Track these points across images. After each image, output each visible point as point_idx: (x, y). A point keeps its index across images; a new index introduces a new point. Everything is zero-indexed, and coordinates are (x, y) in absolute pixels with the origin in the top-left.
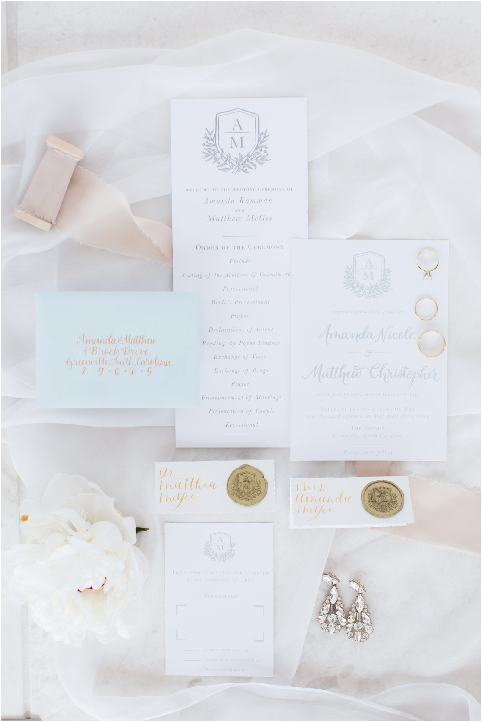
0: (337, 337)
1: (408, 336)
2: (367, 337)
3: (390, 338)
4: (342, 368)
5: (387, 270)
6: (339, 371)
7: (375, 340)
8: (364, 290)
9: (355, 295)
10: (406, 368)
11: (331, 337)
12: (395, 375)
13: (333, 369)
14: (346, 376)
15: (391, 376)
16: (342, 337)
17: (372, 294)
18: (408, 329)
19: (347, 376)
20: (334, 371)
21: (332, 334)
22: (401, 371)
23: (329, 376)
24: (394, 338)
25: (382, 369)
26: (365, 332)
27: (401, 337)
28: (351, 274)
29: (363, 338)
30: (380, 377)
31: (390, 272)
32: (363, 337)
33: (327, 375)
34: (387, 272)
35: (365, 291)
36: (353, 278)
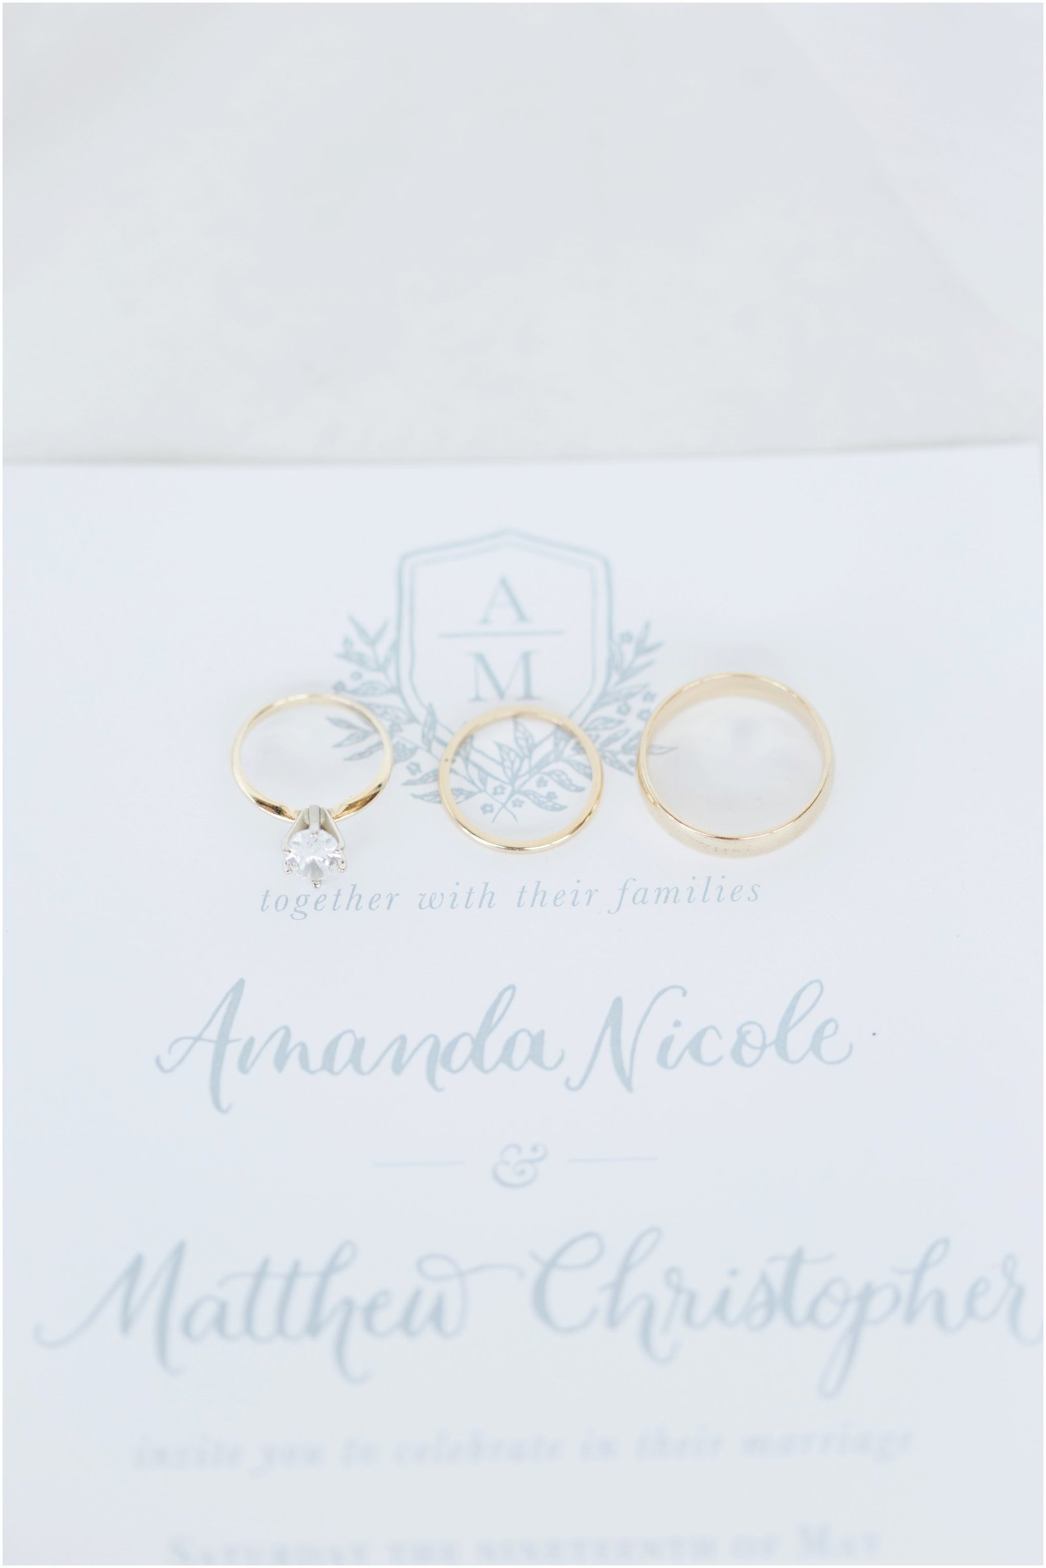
0: (293, 1062)
1: (798, 1040)
2: (506, 1057)
3: (671, 1062)
4: (332, 1268)
5: (627, 637)
6: (304, 1289)
7: (568, 1080)
8: (475, 765)
9: (415, 796)
10: (797, 1260)
11: (243, 1067)
12: (720, 1309)
13: (261, 1275)
14: (357, 1321)
15: (688, 1318)
16: (328, 1062)
17: (531, 785)
18: (797, 997)
19: (369, 1326)
20: (272, 1289)
21: (251, 1042)
22: (764, 1280)
23: (234, 1322)
24: (697, 1057)
25: (625, 1268)
26: (487, 1027)
27: (748, 1054)
28: (381, 668)
29: (479, 1065)
30: (613, 1320)
31: (649, 650)
32: (477, 1056)
33: (220, 1322)
34: (629, 650)
35: (479, 768)
36: (397, 690)
